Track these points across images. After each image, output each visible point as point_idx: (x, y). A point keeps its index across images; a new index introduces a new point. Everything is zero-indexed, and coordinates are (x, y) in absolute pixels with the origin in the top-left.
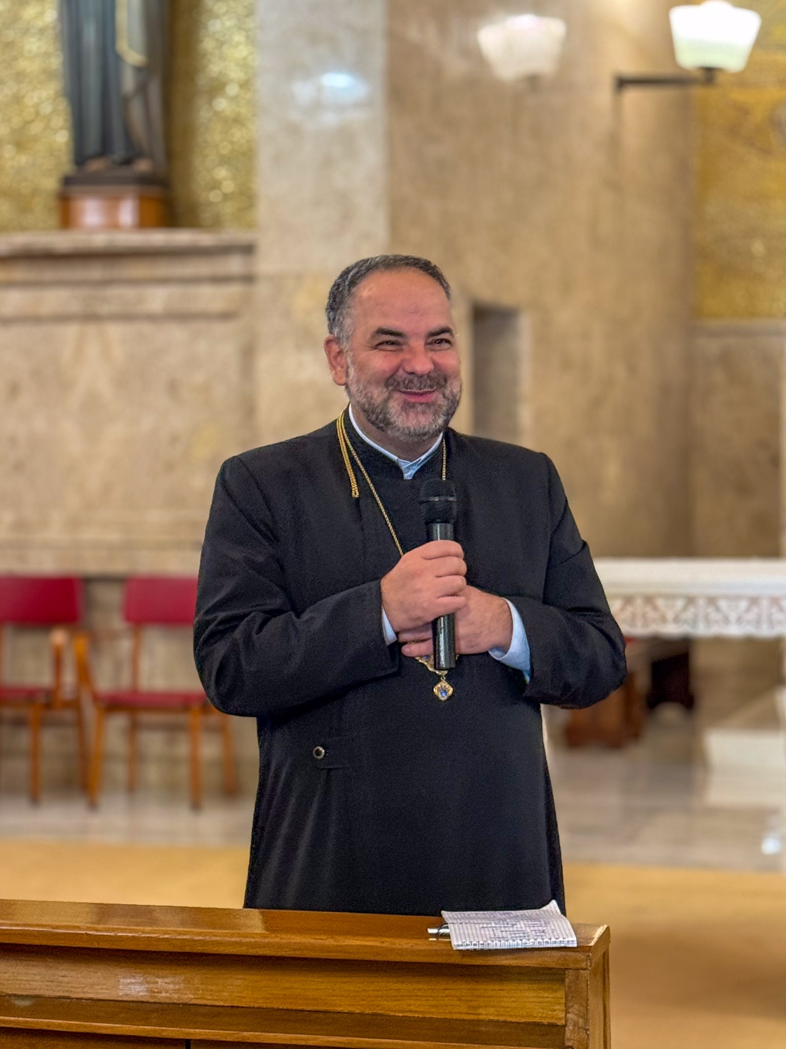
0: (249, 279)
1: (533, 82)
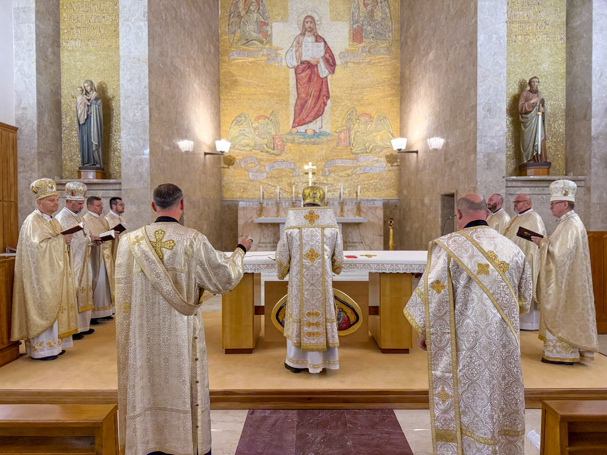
0: (120, 190)
1: (187, 152)
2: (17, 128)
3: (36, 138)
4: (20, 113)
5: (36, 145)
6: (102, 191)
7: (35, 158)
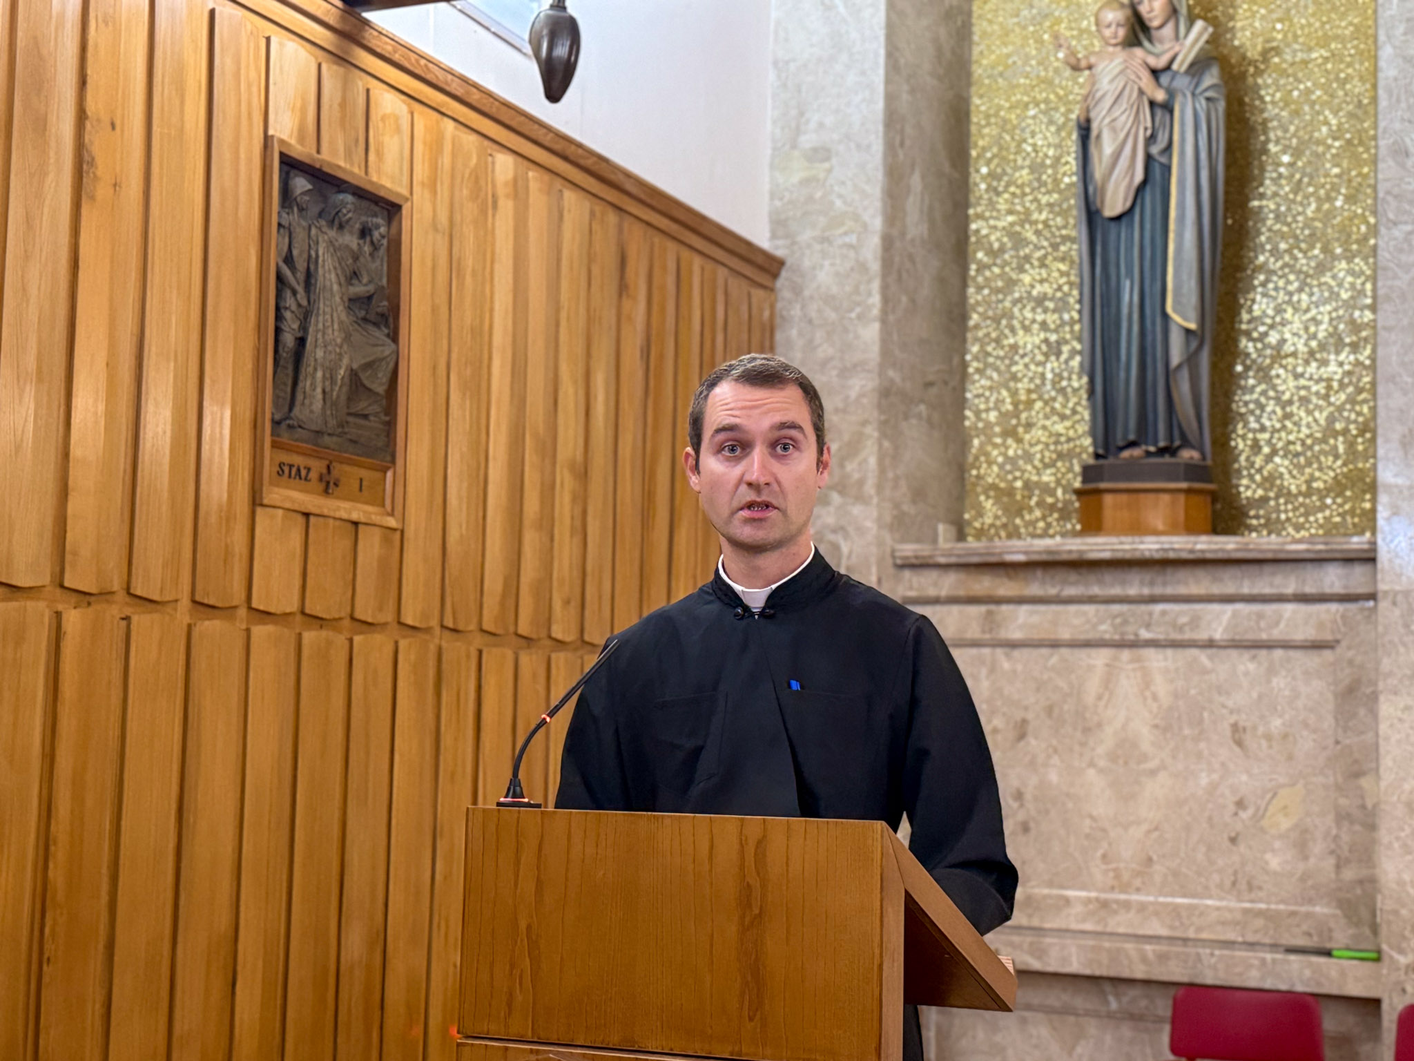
0: (1364, 597)
2: (781, 263)
3: (876, 312)
4: (795, 179)
5: (873, 353)
6: (1229, 609)
7: (865, 423)
